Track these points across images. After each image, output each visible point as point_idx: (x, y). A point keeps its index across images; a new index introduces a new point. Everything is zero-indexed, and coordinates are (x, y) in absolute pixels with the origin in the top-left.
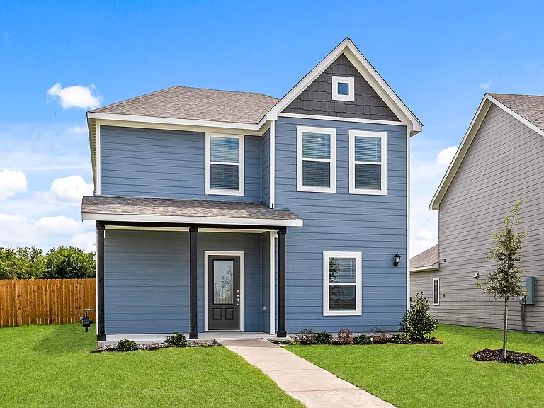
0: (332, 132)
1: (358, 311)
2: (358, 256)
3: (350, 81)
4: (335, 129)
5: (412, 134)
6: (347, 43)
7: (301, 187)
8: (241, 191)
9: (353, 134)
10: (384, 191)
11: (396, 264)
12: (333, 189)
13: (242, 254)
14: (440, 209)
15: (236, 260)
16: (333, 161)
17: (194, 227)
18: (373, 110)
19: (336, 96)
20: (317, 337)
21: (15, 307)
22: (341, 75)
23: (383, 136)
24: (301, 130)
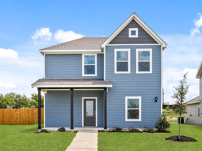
0: (129, 50)
1: (140, 120)
2: (140, 98)
3: (136, 30)
4: (130, 49)
5: (164, 48)
6: (134, 15)
7: (116, 72)
8: (96, 75)
9: (137, 50)
10: (151, 72)
11: (156, 101)
12: (129, 72)
13: (96, 98)
14: (200, 78)
15: (94, 100)
16: (129, 61)
17: (72, 89)
18: (146, 40)
19: (130, 36)
20: (116, 129)
21: (34, 118)
22: (133, 28)
23: (150, 50)
24: (116, 50)
